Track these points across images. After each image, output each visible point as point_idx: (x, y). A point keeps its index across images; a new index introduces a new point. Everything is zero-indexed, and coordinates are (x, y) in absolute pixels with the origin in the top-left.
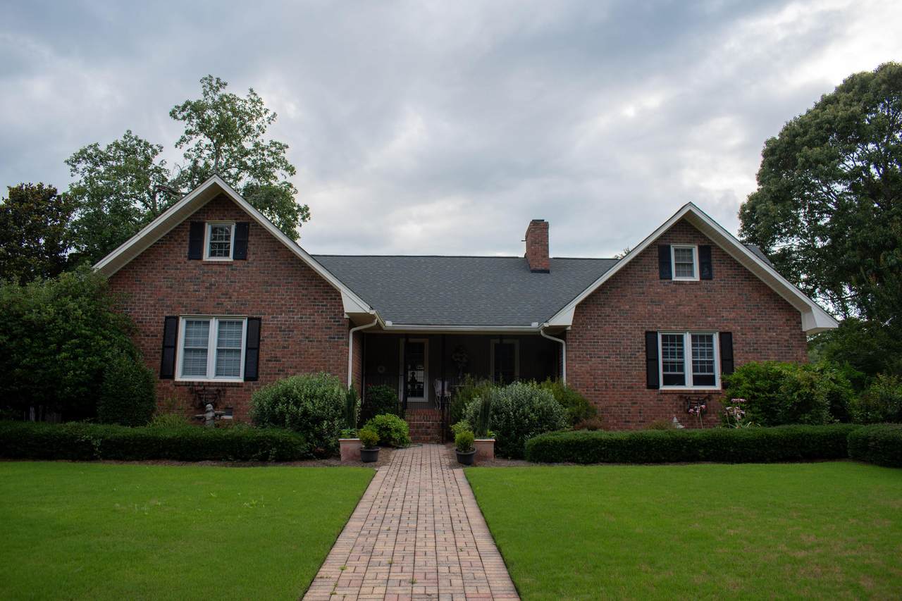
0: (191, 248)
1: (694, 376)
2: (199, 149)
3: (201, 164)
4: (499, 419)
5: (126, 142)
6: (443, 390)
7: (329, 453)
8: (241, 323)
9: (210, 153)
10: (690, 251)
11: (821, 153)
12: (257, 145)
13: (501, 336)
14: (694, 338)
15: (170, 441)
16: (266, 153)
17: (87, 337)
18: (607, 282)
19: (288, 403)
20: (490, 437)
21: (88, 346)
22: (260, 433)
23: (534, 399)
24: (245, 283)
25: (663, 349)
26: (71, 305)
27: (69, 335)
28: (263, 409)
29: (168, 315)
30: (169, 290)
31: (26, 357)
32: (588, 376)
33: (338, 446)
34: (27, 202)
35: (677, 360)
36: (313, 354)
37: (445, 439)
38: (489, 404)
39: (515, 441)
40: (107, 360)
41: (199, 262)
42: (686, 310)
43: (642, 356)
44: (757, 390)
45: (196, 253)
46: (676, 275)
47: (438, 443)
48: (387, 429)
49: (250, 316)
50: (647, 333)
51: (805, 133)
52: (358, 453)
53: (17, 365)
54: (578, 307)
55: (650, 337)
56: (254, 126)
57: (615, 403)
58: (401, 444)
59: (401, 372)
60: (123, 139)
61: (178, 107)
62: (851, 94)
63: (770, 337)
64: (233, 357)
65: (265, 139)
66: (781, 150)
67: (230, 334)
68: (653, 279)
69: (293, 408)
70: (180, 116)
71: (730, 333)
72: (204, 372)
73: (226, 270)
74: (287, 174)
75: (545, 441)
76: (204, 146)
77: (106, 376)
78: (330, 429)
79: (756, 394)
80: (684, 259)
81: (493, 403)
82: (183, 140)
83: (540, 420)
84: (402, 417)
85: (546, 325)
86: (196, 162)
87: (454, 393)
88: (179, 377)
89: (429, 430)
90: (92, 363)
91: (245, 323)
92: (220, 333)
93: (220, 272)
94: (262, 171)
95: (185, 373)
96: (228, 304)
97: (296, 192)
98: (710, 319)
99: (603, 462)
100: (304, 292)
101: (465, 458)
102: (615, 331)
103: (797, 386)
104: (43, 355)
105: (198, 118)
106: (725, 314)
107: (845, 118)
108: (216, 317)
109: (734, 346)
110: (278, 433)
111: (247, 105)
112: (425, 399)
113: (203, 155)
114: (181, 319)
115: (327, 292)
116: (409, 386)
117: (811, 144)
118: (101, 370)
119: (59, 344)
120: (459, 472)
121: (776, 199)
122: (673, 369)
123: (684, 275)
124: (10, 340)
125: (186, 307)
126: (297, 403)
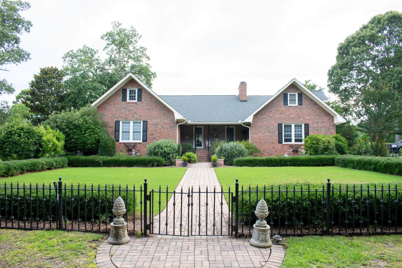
0: (123, 97)
1: (295, 139)
2: (112, 51)
3: (113, 57)
4: (225, 153)
5: (84, 49)
6: (208, 144)
7: (172, 164)
8: (141, 122)
9: (116, 52)
10: (295, 95)
11: (359, 50)
12: (134, 48)
13: (228, 125)
14: (295, 126)
15: (124, 161)
16: (138, 51)
17: (93, 129)
18: (265, 107)
19: (159, 149)
20: (223, 159)
21: (94, 132)
22: (151, 158)
23: (237, 147)
24: (141, 109)
25: (284, 130)
26: (88, 118)
27: (88, 128)
28: (151, 151)
29: (116, 120)
30: (116, 112)
31: (75, 136)
32: (258, 139)
33: (175, 162)
34: (48, 74)
35: (289, 133)
36: (165, 133)
37: (209, 160)
38: (222, 149)
39: (231, 160)
40: (100, 136)
41: (126, 102)
42: (292, 116)
43: (277, 132)
44: (313, 144)
45: (124, 99)
46: (290, 104)
47: (207, 162)
48: (190, 157)
49: (144, 120)
50: (279, 124)
51: (354, 41)
52: (181, 164)
53: (72, 138)
54: (255, 115)
55: (280, 125)
56: (133, 40)
57: (267, 148)
58: (194, 162)
59: (194, 138)
60: (83, 48)
61: (104, 35)
62: (373, 25)
63: (322, 126)
64: (138, 134)
65: (138, 46)
66: (344, 48)
67: (137, 126)
68: (281, 105)
69: (161, 150)
70: (105, 39)
71: (308, 124)
72: (129, 139)
73: (135, 105)
74: (147, 60)
75: (240, 160)
76: (114, 49)
77: (101, 141)
78: (173, 156)
79: (312, 145)
80: (292, 98)
81: (224, 148)
82: (106, 47)
83: (239, 153)
84: (195, 153)
85: (243, 122)
86: (111, 56)
87: (212, 145)
88: (121, 141)
89: (204, 158)
90: (95, 137)
91: (142, 122)
92: (134, 126)
93: (133, 106)
94: (137, 59)
95: (122, 139)
96: (136, 116)
97: (151, 67)
98: (301, 119)
99: (257, 166)
100: (161, 112)
101: (215, 165)
102: (268, 123)
103: (324, 143)
104: (80, 135)
105: (112, 38)
106: (306, 117)
107: (369, 36)
108: (132, 121)
109: (309, 129)
110: (157, 158)
111: (130, 32)
112: (202, 147)
113: (114, 53)
114: (120, 121)
115: (169, 112)
116: (197, 143)
117: (355, 46)
118: (99, 139)
119: (85, 131)
120: (213, 169)
121: (341, 68)
122: (298, 137)
123: (292, 103)
124: (69, 130)
125: (122, 117)
126: (162, 149)
